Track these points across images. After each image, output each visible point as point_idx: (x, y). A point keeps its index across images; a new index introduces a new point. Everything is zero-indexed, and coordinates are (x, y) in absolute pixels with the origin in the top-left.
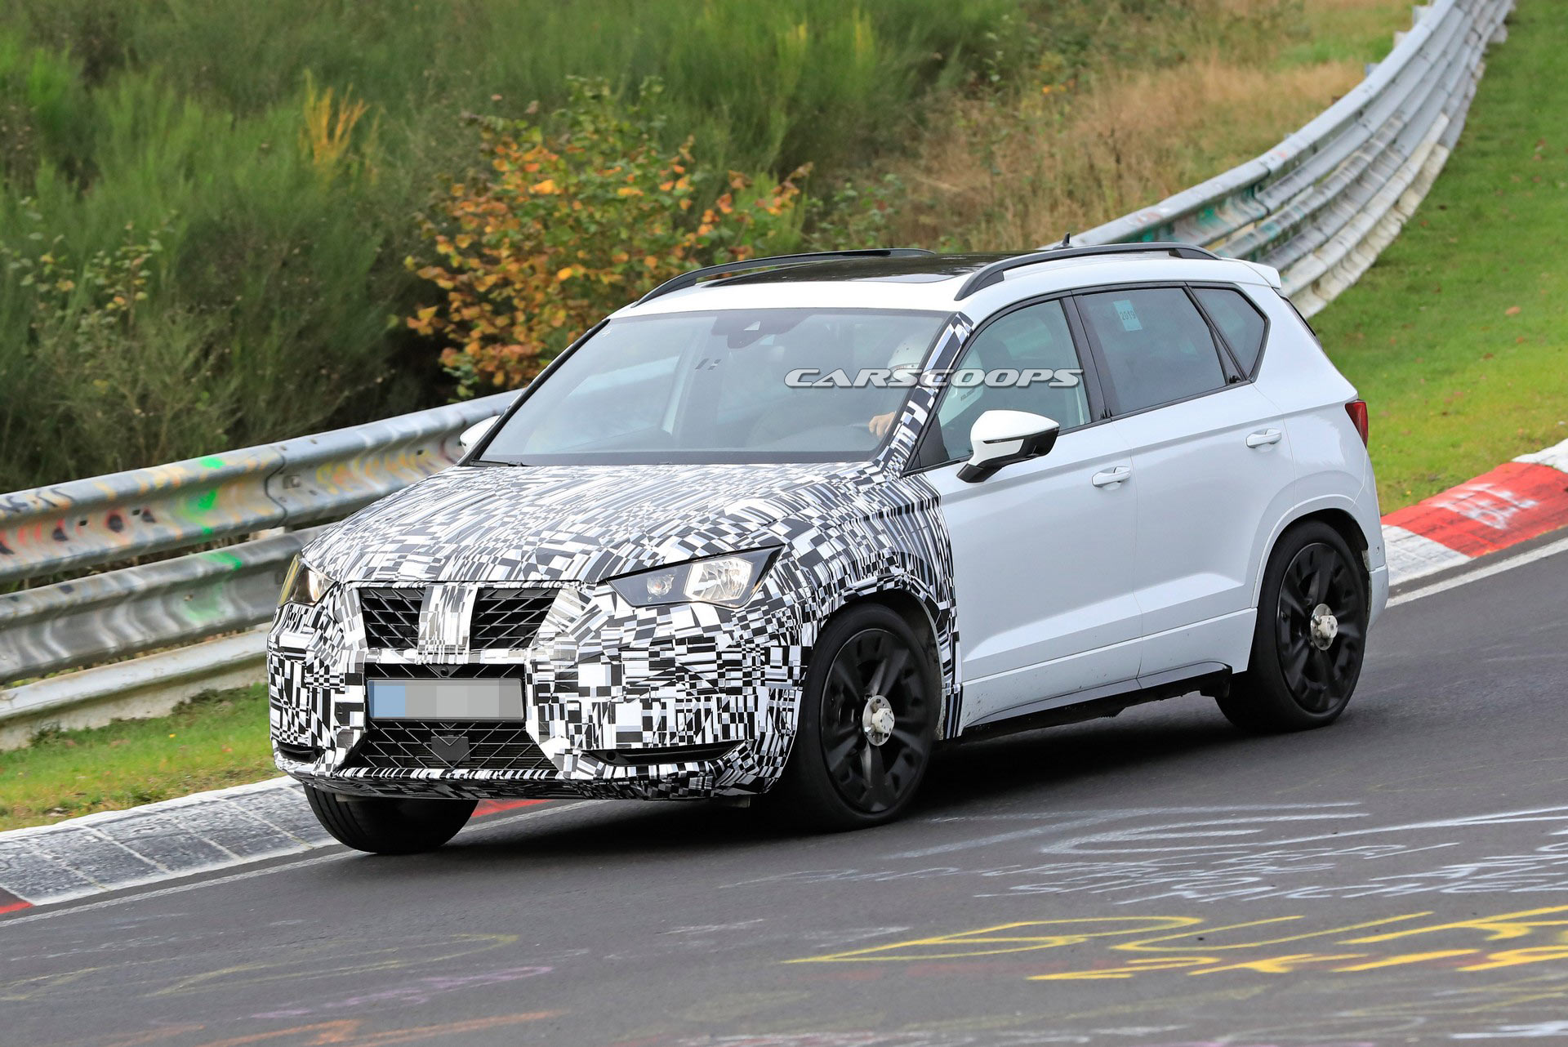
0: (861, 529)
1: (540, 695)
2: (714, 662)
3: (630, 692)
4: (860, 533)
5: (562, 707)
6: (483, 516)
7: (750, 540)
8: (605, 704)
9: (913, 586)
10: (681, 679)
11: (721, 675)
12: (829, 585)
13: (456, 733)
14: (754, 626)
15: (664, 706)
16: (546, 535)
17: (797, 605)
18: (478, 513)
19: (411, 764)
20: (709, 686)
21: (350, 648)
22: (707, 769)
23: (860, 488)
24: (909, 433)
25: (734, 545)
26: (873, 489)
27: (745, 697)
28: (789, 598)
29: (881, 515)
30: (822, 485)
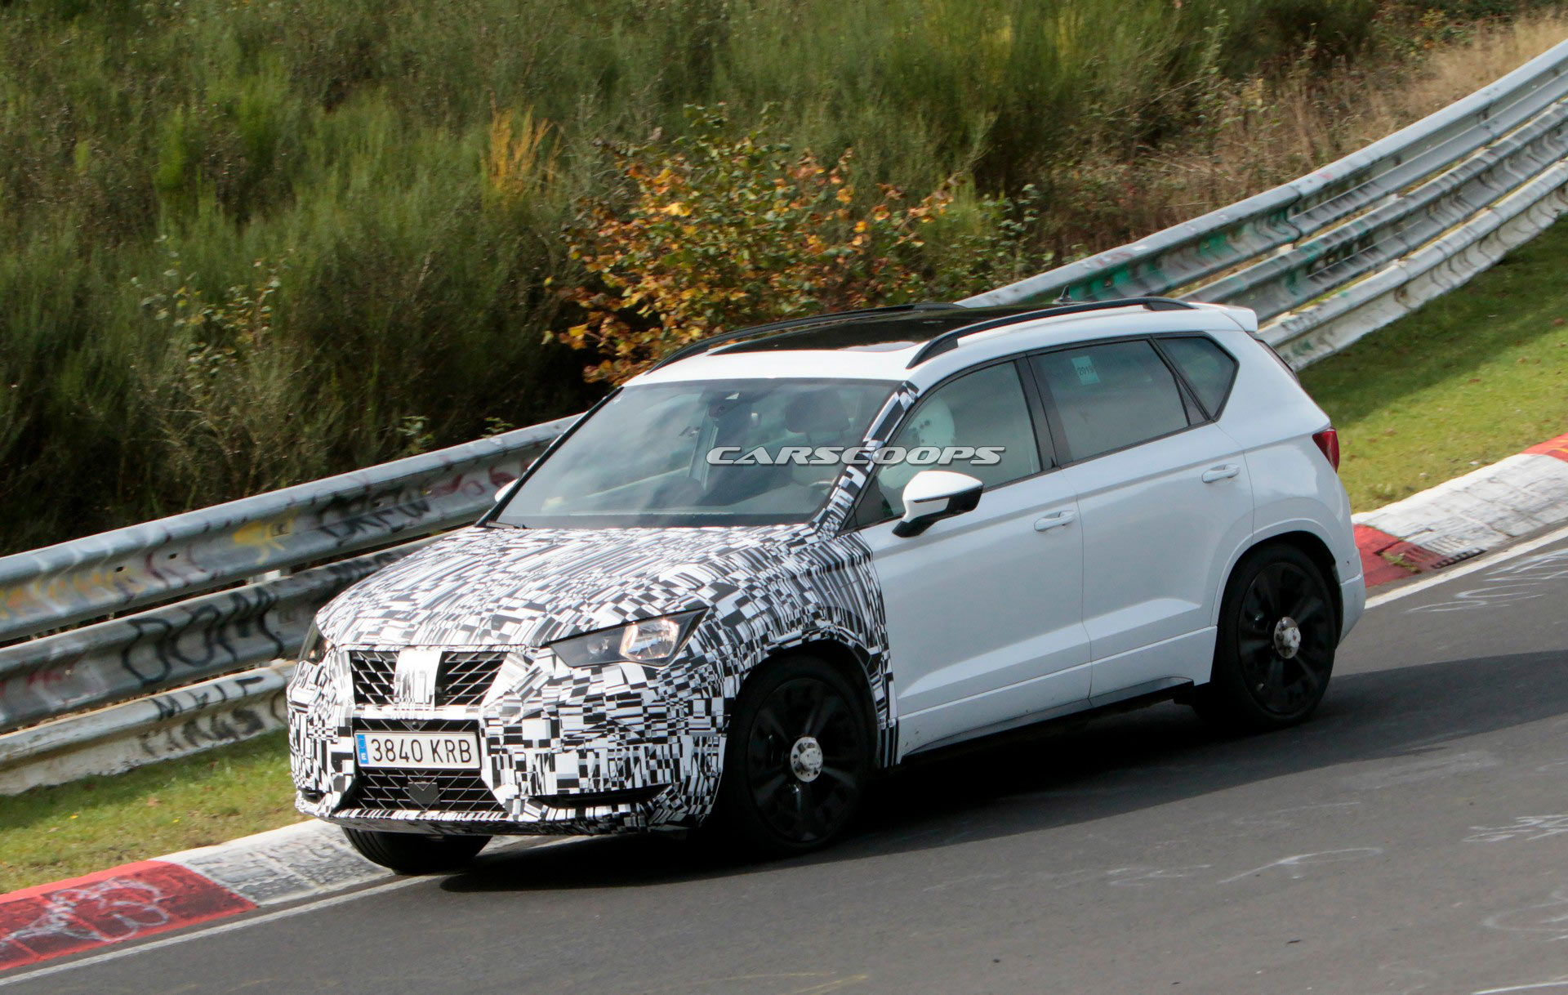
0: (786, 588)
1: (493, 747)
2: (640, 715)
3: (567, 743)
4: (785, 591)
5: (510, 757)
6: (461, 582)
7: (677, 604)
8: (546, 755)
9: (841, 636)
10: (611, 731)
11: (648, 727)
12: (751, 642)
13: (428, 780)
14: (677, 682)
15: (597, 755)
16: (505, 602)
17: (718, 661)
18: (457, 580)
19: (393, 806)
20: (637, 736)
21: (341, 704)
22: (638, 809)
23: (793, 550)
24: (846, 495)
25: (662, 610)
26: (805, 549)
27: (671, 746)
28: (711, 655)
29: (809, 573)
30: (757, 549)
